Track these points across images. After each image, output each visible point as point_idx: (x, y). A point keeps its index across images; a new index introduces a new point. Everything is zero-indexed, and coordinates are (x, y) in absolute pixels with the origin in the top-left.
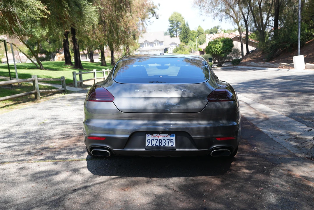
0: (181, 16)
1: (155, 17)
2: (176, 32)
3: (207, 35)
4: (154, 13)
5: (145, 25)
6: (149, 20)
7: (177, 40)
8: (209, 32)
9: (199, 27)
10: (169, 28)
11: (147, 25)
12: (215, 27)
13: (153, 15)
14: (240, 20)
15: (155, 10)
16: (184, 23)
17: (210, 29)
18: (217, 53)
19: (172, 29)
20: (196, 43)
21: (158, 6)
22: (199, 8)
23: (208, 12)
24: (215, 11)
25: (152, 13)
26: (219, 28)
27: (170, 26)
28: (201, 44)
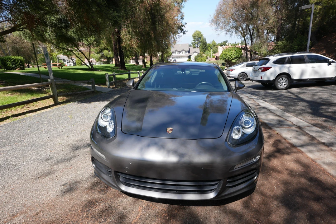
0: (201, 33)
1: (182, 33)
2: (197, 45)
3: (219, 46)
4: (182, 30)
5: (175, 38)
6: (178, 35)
7: (198, 50)
8: (220, 45)
9: (213, 41)
10: (192, 42)
11: (177, 38)
12: (224, 41)
13: (182, 31)
14: (246, 34)
15: (183, 28)
16: (203, 38)
17: (220, 43)
18: (229, 59)
19: (195, 42)
20: (211, 52)
21: (185, 25)
22: (216, 25)
23: (222, 28)
24: (227, 28)
25: (180, 30)
26: (227, 42)
27: (193, 41)
28: (214, 53)
